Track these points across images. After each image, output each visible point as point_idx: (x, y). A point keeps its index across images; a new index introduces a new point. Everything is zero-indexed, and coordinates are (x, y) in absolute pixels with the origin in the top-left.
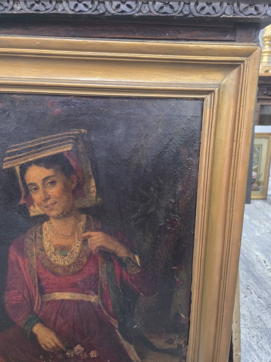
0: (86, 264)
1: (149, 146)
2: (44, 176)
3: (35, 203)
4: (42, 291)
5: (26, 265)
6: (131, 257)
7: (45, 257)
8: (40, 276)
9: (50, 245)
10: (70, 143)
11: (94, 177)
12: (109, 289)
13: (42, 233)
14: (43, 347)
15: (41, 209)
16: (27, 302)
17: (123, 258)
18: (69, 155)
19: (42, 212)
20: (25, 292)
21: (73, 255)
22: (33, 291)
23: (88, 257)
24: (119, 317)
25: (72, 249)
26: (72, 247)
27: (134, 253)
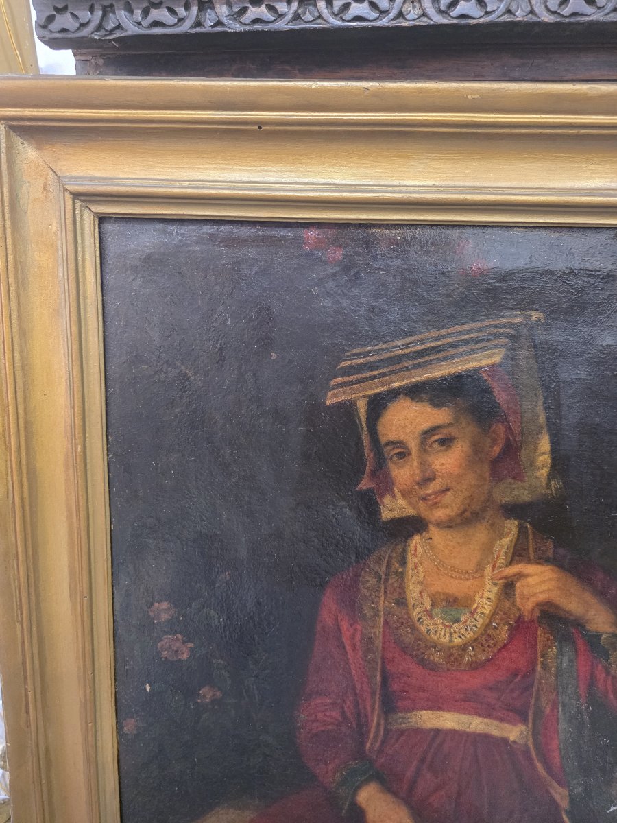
0: (505, 645)
2: (425, 426)
3: (395, 489)
4: (389, 705)
5: (358, 638)
7: (405, 622)
8: (389, 668)
9: (421, 593)
10: (497, 346)
11: (549, 430)
12: (558, 712)
13: (405, 563)
15: (410, 503)
16: (350, 727)
17: (601, 635)
18: (493, 376)
19: (411, 512)
20: (349, 705)
21: (476, 619)
22: (368, 703)
23: (511, 629)
24: (575, 782)
25: (475, 605)
26: (473, 601)
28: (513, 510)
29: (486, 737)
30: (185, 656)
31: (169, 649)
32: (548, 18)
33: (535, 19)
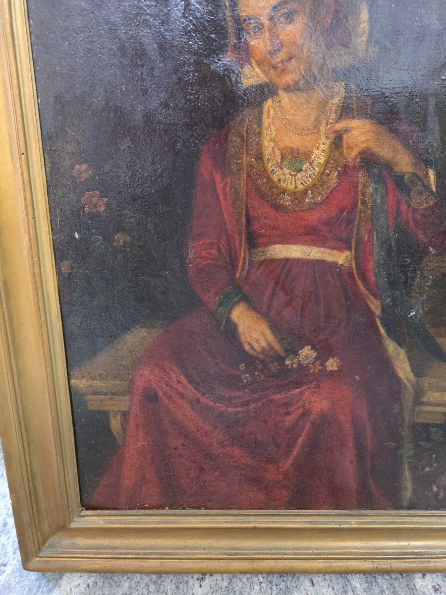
0: (336, 188)
3: (252, 59)
4: (253, 241)
6: (420, 173)
7: (262, 173)
8: (251, 212)
9: (273, 148)
11: (368, 1)
12: (373, 239)
13: (261, 123)
14: (247, 347)
15: (264, 71)
16: (225, 262)
17: (405, 175)
19: (264, 79)
20: (223, 242)
21: (314, 168)
22: (237, 242)
23: (340, 174)
24: (385, 295)
25: (313, 157)
26: (311, 152)
27: (428, 163)
28: (341, 74)
29: (322, 262)
30: (102, 209)
31: (90, 203)
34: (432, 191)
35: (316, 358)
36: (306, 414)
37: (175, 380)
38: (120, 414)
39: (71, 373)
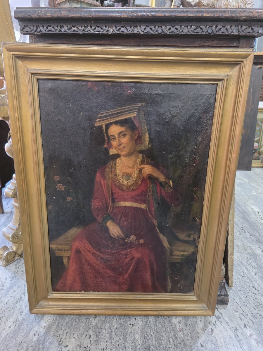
0: (140, 185)
1: (182, 113)
2: (119, 131)
3: (113, 147)
4: (114, 201)
5: (105, 184)
6: (167, 182)
7: (116, 180)
8: (113, 191)
9: (120, 172)
10: (135, 112)
11: (148, 132)
12: (153, 201)
13: (116, 165)
14: (112, 235)
15: (116, 151)
16: (104, 207)
17: (162, 182)
18: (134, 119)
19: (117, 153)
20: (104, 201)
21: (133, 179)
22: (109, 200)
23: (142, 181)
24: (158, 219)
26: (132, 174)
27: (169, 179)
28: (141, 152)
29: (137, 208)
30: (63, 190)
31: (59, 188)
32: (142, 33)
33: (139, 33)
34: (171, 187)
35: (136, 239)
36: (133, 258)
37: (87, 246)
38: (67, 257)
39: (50, 243)
